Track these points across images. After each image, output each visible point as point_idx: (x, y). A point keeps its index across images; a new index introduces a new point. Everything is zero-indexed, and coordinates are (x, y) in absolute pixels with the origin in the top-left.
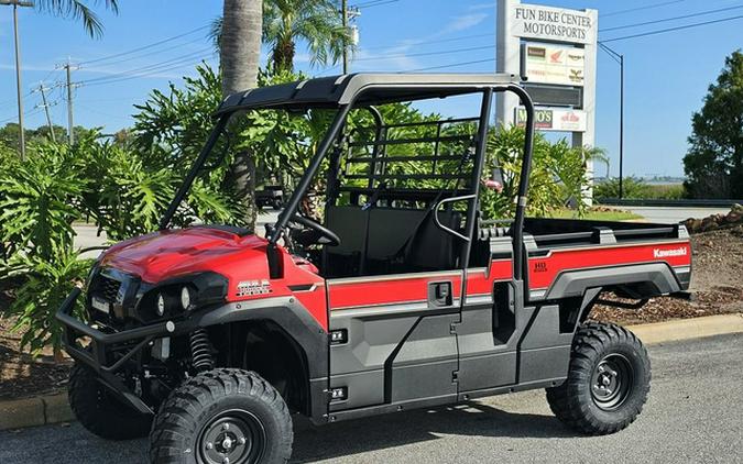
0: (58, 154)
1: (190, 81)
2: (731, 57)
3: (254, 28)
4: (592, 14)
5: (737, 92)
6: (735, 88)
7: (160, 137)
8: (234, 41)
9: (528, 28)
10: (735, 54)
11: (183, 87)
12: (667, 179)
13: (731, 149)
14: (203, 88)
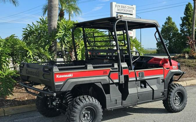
0: (3, 42)
1: (38, 22)
2: (168, 18)
3: (56, 7)
4: (134, 6)
5: (169, 27)
6: (169, 25)
7: (30, 37)
8: (51, 11)
9: (118, 10)
10: (169, 17)
11: (36, 23)
12: (151, 49)
13: (168, 41)
14: (41, 24)
